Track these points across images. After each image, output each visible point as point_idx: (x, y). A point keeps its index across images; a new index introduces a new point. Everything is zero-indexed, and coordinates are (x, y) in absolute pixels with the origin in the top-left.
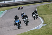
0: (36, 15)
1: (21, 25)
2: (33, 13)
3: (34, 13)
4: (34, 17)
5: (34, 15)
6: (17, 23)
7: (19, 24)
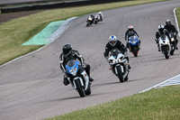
0: (173, 40)
1: (91, 80)
2: (160, 34)
3: (162, 33)
4: (164, 48)
5: (163, 39)
6: (74, 73)
7: (82, 76)
